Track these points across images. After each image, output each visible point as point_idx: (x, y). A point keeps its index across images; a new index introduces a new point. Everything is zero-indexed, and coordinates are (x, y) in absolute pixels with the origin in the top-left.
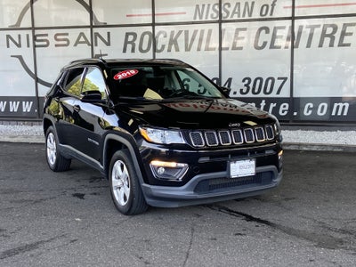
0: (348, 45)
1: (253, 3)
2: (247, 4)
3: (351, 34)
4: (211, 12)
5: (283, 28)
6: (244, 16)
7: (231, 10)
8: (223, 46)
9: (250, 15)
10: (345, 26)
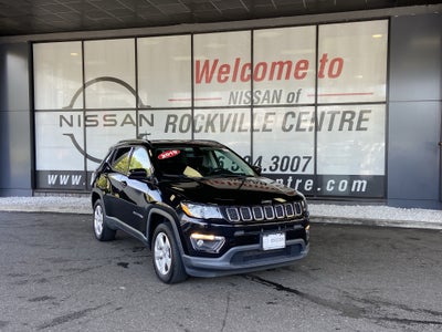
0: (365, 129)
1: (281, 91)
2: (275, 92)
3: (366, 120)
4: (244, 98)
5: (308, 113)
6: (273, 102)
7: (261, 97)
8: (255, 128)
9: (278, 101)
10: (362, 113)
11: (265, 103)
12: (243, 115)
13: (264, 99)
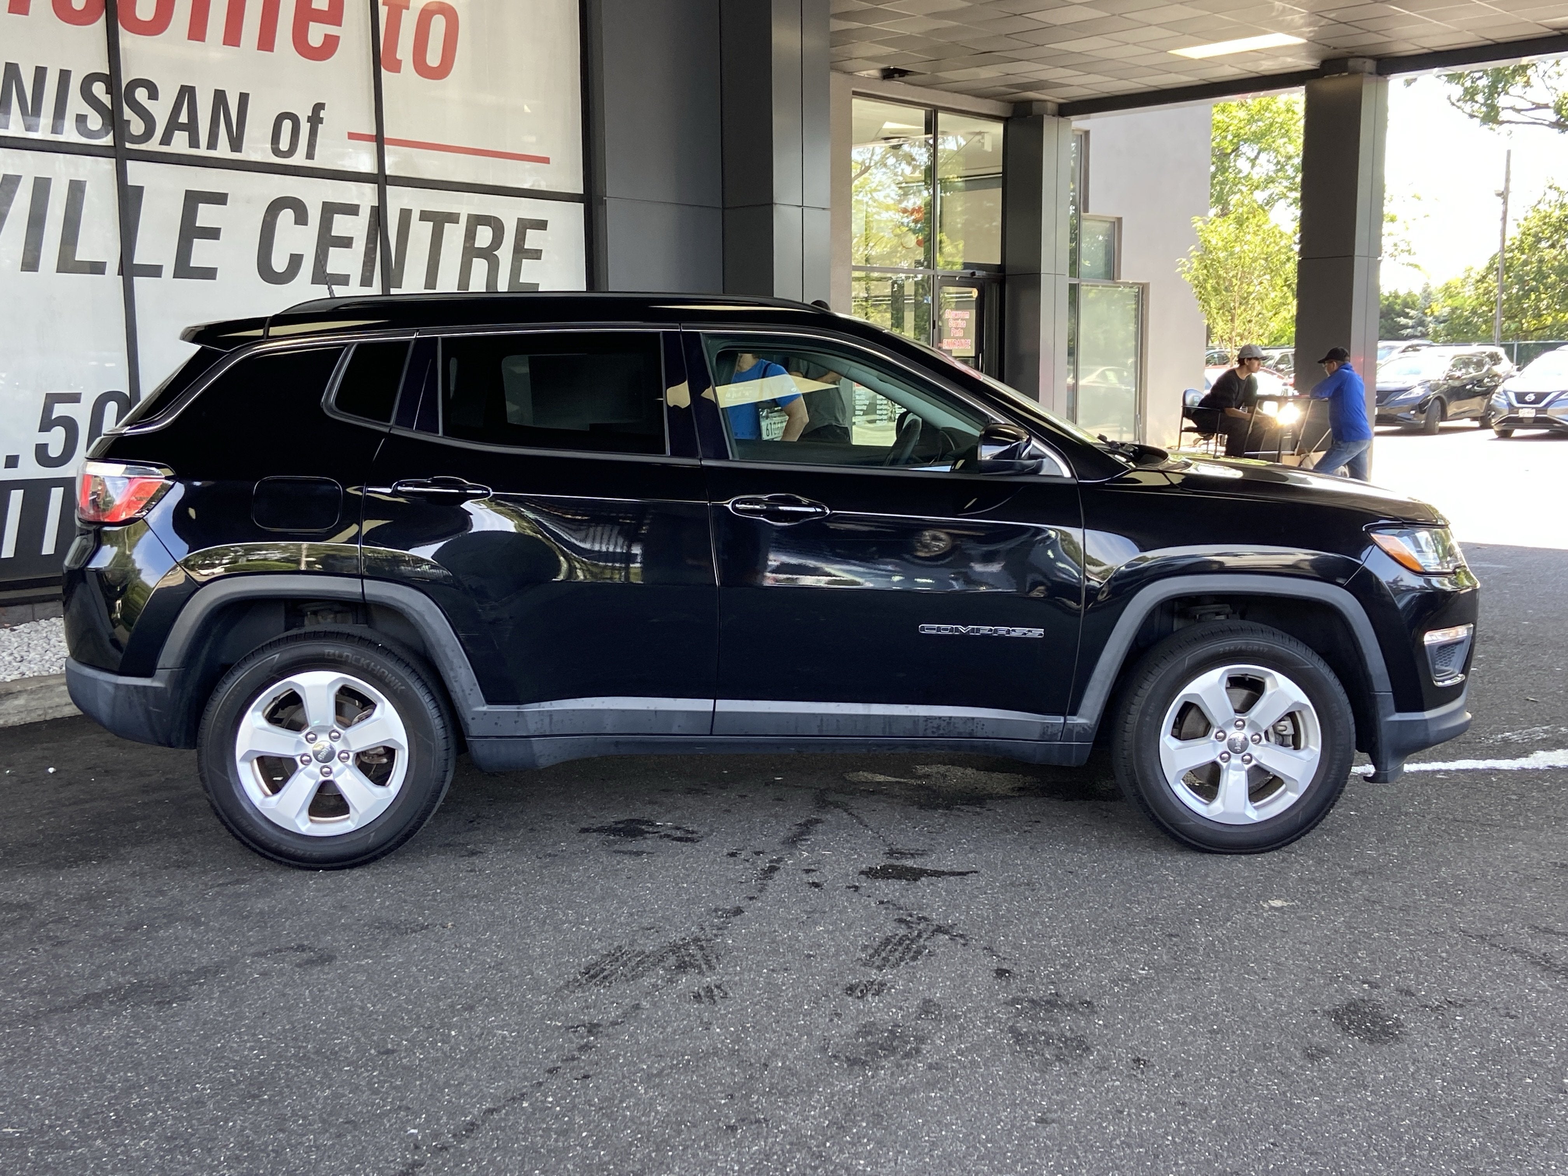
1: (244, 99)
2: (220, 97)
4: (76, 104)
5: (352, 210)
6: (212, 144)
7: (161, 111)
8: (139, 258)
9: (236, 144)
10: (524, 226)
11: (180, 143)
12: (76, 189)
13: (173, 125)
